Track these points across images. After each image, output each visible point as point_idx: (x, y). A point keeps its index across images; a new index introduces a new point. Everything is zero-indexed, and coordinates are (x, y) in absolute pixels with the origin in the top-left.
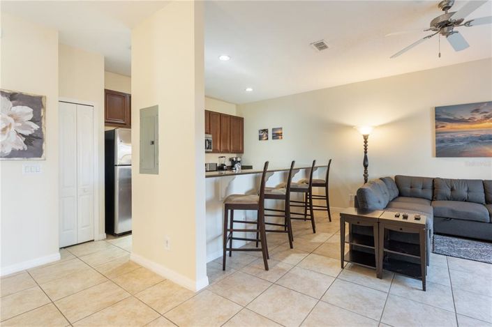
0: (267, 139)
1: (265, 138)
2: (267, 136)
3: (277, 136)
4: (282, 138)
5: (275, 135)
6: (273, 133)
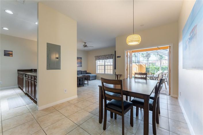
4: (12, 56)
5: (7, 54)
6: (4, 53)
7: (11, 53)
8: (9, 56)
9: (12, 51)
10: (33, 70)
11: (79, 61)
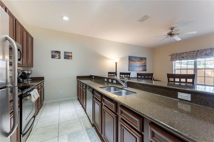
0: (60, 58)
1: (57, 57)
2: (60, 56)
3: (68, 56)
4: (72, 59)
5: (66, 56)
6: (65, 55)
7: (70, 55)
8: (69, 59)
9: (72, 53)
10: (93, 77)
11: (143, 62)
